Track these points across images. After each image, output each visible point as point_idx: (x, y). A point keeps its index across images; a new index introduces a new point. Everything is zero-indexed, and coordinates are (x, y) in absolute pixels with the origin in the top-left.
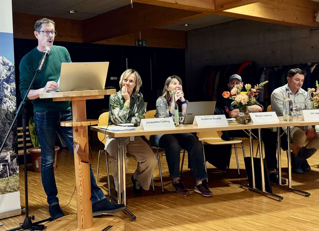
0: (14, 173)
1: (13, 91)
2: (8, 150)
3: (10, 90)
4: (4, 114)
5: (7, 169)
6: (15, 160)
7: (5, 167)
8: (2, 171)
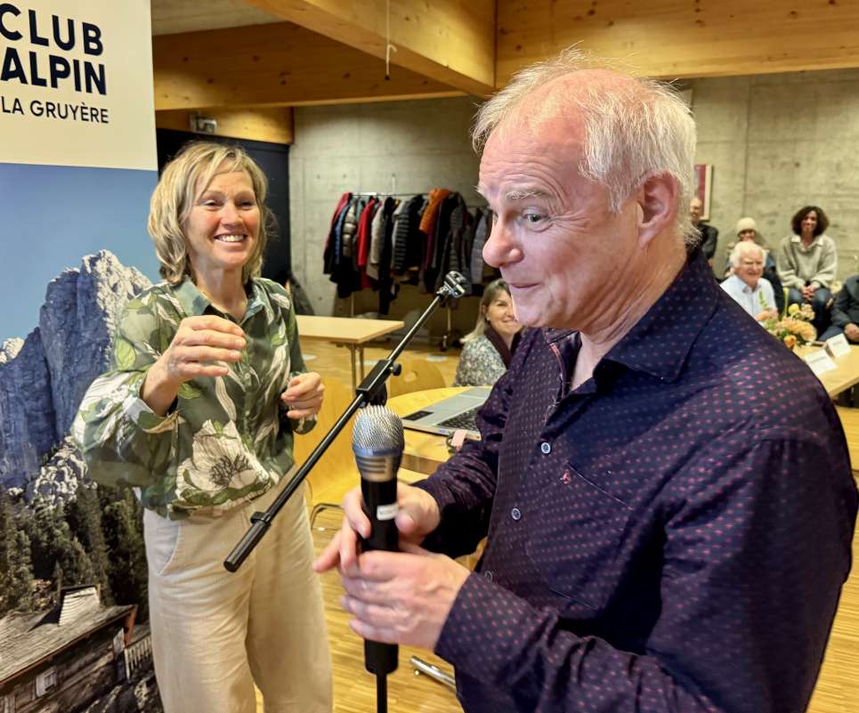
7: (153, 686)
8: (146, 704)
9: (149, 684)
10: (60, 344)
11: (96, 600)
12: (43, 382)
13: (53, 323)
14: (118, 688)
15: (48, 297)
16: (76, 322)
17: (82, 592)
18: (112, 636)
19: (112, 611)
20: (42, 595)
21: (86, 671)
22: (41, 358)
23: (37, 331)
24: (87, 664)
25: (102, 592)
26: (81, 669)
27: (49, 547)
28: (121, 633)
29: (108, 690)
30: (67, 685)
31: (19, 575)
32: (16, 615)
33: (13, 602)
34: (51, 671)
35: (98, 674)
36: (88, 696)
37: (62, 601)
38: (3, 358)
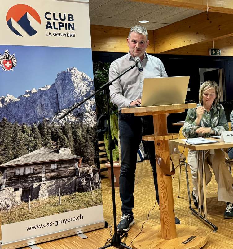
0: (96, 187)
1: (93, 106)
2: (90, 165)
3: (90, 105)
4: (86, 129)
5: (90, 183)
6: (97, 175)
7: (87, 181)
8: (85, 184)
9: (86, 180)
10: (61, 88)
11: (70, 152)
12: (56, 96)
13: (59, 83)
14: (76, 177)
15: (57, 77)
16: (65, 83)
17: (66, 149)
18: (74, 163)
19: (75, 156)
20: (54, 145)
21: (66, 169)
22: (55, 90)
23: (54, 84)
24: (66, 167)
25: (72, 150)
26: (64, 167)
27: (56, 135)
28: (77, 163)
29: (73, 176)
30: (60, 169)
31: (48, 139)
32: (46, 148)
33: (46, 144)
34: (56, 164)
35: (70, 171)
36: (66, 175)
37: (59, 148)
38: (45, 89)
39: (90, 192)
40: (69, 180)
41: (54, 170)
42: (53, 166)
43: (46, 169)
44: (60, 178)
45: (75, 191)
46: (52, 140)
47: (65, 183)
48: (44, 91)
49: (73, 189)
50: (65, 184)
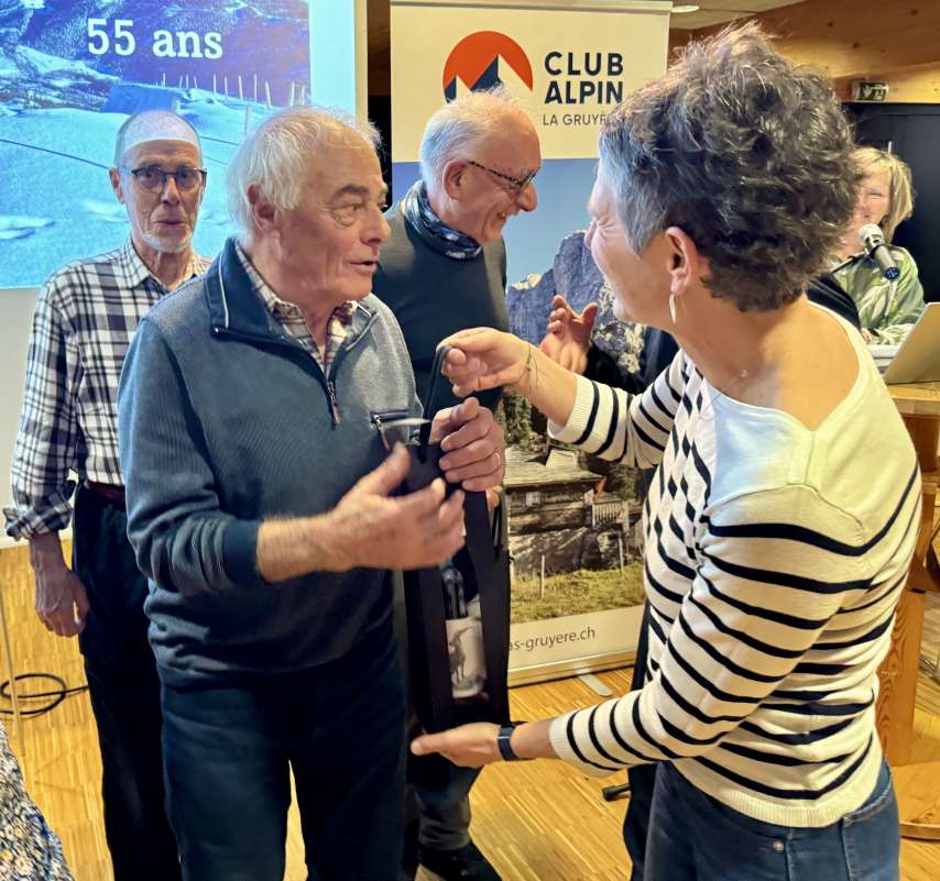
7: (614, 541)
8: (607, 551)
9: (610, 538)
10: (566, 282)
11: (575, 462)
13: (563, 266)
14: (584, 529)
15: (561, 249)
16: (579, 268)
17: (564, 452)
18: (584, 491)
19: (585, 474)
20: (536, 443)
21: (562, 506)
22: (552, 290)
23: (551, 271)
24: (563, 502)
25: (579, 458)
26: (557, 502)
28: (591, 492)
29: (577, 527)
30: (547, 508)
31: (522, 425)
32: (517, 449)
33: (516, 440)
34: (537, 493)
35: (570, 512)
36: (562, 523)
37: (549, 452)
38: (526, 286)
39: (618, 571)
40: (567, 537)
41: (531, 508)
42: (531, 499)
43: (514, 504)
44: (544, 531)
45: (579, 567)
46: (534, 430)
47: (556, 543)
48: (523, 291)
49: (575, 561)
50: (557, 546)
